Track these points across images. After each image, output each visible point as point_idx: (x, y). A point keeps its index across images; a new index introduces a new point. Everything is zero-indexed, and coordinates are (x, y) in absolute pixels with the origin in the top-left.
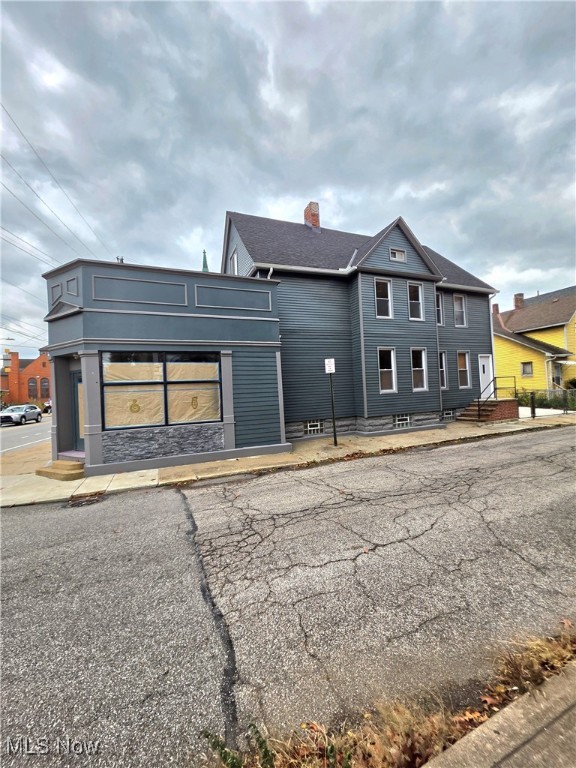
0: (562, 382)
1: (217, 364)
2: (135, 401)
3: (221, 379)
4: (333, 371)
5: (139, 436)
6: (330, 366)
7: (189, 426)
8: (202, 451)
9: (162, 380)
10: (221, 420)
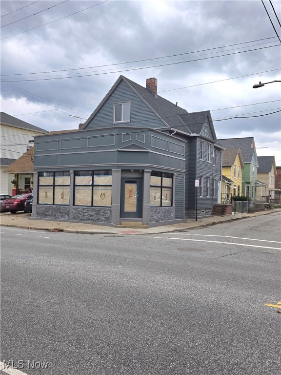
0: (229, 197)
1: (171, 179)
2: (155, 194)
3: (172, 186)
6: (197, 183)
7: (166, 208)
8: (169, 219)
10: (172, 205)
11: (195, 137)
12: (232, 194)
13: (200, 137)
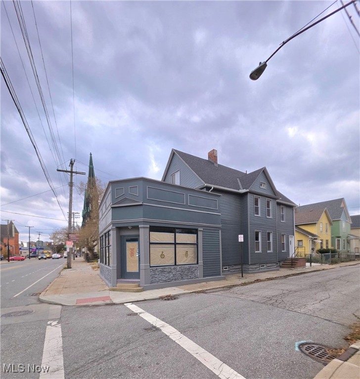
0: (315, 250)
1: (196, 235)
2: (163, 252)
3: (197, 242)
4: (243, 241)
5: (165, 270)
6: (241, 238)
7: (185, 266)
8: (190, 279)
9: (174, 242)
10: (198, 263)
11: (246, 193)
12: (318, 247)
13: (251, 192)
